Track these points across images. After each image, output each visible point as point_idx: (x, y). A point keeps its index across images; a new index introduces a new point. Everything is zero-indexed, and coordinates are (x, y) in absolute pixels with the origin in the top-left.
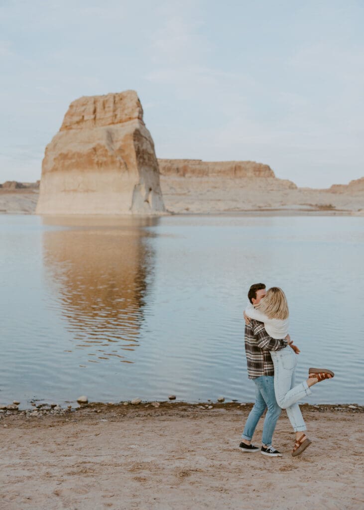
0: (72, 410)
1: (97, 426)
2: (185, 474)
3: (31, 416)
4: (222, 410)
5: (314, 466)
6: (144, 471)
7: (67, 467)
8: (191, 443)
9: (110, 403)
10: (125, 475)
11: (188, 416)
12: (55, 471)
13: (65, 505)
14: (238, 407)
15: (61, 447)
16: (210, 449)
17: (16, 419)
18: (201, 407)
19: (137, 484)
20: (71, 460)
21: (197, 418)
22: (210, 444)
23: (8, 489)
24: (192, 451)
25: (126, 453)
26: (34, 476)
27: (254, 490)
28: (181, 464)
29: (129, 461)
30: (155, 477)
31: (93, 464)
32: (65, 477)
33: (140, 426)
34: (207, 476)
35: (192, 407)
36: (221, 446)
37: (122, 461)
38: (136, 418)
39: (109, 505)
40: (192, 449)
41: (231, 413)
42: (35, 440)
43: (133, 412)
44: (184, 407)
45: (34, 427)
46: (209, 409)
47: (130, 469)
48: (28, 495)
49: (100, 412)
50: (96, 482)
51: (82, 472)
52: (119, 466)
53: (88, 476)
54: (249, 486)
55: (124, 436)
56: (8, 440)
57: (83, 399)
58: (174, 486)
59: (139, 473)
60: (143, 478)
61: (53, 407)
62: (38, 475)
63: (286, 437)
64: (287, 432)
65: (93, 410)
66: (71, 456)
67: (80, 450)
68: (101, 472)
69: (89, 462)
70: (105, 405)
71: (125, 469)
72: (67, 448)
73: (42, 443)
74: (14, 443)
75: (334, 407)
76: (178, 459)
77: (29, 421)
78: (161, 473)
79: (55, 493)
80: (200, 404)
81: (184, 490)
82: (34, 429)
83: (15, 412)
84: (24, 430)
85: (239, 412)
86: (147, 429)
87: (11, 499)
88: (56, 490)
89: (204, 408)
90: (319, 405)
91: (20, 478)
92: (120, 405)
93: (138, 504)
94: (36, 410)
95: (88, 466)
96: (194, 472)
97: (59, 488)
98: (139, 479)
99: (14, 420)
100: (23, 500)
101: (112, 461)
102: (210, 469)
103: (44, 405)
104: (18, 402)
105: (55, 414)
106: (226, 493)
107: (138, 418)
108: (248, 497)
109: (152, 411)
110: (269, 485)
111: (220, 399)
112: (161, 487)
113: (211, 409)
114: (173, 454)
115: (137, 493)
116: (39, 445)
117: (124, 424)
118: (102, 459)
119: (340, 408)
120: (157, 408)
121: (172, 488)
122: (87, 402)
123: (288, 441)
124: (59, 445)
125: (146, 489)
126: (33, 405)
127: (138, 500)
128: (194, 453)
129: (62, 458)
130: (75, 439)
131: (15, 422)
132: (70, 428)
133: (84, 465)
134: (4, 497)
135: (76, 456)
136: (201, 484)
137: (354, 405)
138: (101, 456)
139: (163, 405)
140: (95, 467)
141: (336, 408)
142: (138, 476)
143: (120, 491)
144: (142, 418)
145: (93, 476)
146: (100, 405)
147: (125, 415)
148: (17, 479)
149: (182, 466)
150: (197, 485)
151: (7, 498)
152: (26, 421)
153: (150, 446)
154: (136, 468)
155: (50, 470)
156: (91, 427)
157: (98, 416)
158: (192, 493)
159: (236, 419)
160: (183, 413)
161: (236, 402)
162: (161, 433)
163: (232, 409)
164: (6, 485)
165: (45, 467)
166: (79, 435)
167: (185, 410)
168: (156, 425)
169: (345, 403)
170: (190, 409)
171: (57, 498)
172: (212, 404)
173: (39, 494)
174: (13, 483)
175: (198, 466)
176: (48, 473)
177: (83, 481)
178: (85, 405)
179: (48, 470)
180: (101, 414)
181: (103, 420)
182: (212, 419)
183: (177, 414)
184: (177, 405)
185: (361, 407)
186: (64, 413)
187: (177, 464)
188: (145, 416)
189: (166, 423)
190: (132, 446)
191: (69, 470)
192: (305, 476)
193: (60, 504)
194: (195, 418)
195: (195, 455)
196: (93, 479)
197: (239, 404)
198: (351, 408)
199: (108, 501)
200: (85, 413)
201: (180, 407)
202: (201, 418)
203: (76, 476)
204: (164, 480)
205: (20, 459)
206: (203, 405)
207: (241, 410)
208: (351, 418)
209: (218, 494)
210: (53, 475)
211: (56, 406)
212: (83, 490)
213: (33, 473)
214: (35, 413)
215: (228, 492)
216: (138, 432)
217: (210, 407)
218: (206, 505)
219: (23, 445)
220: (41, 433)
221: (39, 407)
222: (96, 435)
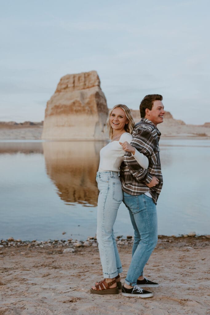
38: (206, 246)
43: (199, 242)
49: (171, 242)
61: (129, 238)
65: (165, 240)
92: (183, 237)
103: (122, 236)
180: (174, 243)
221: (119, 238)
222: (203, 260)
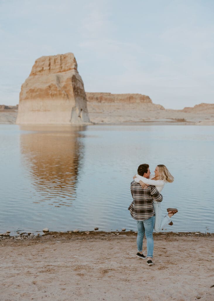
0: (40, 236)
1: (54, 245)
2: (105, 272)
3: (17, 240)
4: (125, 236)
5: (176, 267)
6: (82, 270)
7: (39, 268)
8: (108, 254)
9: (61, 232)
10: (71, 272)
11: (105, 239)
12: (32, 271)
13: (39, 289)
14: (134, 234)
15: (35, 257)
16: (118, 258)
17: (9, 241)
18: (113, 234)
19: (78, 277)
20: (41, 264)
21: (111, 240)
22: (119, 255)
23: (6, 280)
24: (109, 259)
25: (72, 260)
26: (21, 273)
27: (144, 280)
28: (104, 266)
29: (74, 264)
30: (89, 273)
31: (53, 266)
32: (38, 274)
33: (79, 245)
34: (118, 272)
35: (107, 234)
36: (124, 256)
37: (69, 264)
38: (76, 240)
39: (64, 289)
40: (109, 258)
41: (130, 237)
42: (20, 253)
43: (75, 237)
44: (103, 234)
45: (19, 246)
46: (117, 235)
47: (74, 269)
48: (18, 284)
49: (56, 237)
50: (56, 276)
51: (47, 271)
52: (68, 267)
53: (51, 273)
54: (141, 278)
55: (70, 251)
56: (5, 253)
57: (46, 230)
58: (100, 279)
59: (80, 271)
60: (82, 274)
61: (29, 234)
62: (23, 273)
63: (161, 251)
64: (161, 248)
65: (52, 236)
66: (41, 262)
67: (46, 259)
68: (58, 271)
69: (51, 265)
70: (59, 233)
71: (72, 269)
72: (39, 257)
73: (24, 255)
74: (8, 255)
75: (187, 233)
76: (101, 263)
77: (16, 242)
78: (92, 271)
79: (33, 282)
80: (112, 232)
81: (105, 280)
82: (20, 247)
83: (8, 237)
84: (14, 247)
85: (134, 237)
86: (82, 246)
87: (9, 286)
88: (33, 281)
89: (114, 234)
90: (178, 233)
91: (13, 274)
92: (67, 233)
93: (80, 288)
94: (20, 236)
95: (51, 267)
96: (110, 271)
97: (35, 280)
98: (79, 275)
99: (7, 242)
100: (15, 287)
101: (64, 265)
102: (119, 269)
103: (24, 233)
104: (9, 232)
105: (30, 238)
106: (129, 282)
107: (78, 240)
108: (141, 284)
109: (86, 236)
110: (153, 277)
111: (123, 230)
112: (92, 279)
113: (119, 235)
114: (98, 260)
115: (79, 283)
116: (22, 256)
117: (70, 244)
118: (58, 263)
119: (190, 234)
120: (88, 235)
121: (98, 279)
122: (48, 231)
123: (162, 253)
124: (34, 255)
125: (84, 280)
126: (18, 233)
127: (80, 286)
128: (110, 260)
129: (36, 263)
130: (43, 253)
131: (8, 243)
132: (39, 246)
133: (49, 267)
134: (4, 285)
135: (43, 262)
136: (115, 277)
137: (198, 232)
138: (58, 262)
139: (91, 233)
140: (55, 268)
141: (188, 234)
142: (79, 273)
143: (69, 281)
144: (80, 241)
145: (54, 273)
146: (55, 233)
147: (70, 239)
148: (11, 275)
149: (103, 267)
150: (112, 277)
151: (6, 286)
152: (14, 242)
153: (85, 256)
154: (77, 268)
155: (30, 270)
156: (51, 245)
157: (55, 239)
158: (110, 282)
159: (132, 241)
160: (102, 237)
161: (132, 231)
162: (91, 249)
163: (130, 235)
164: (5, 278)
165: (26, 268)
166: (45, 250)
167: (104, 236)
168: (88, 244)
169: (193, 232)
170: (106, 235)
171: (35, 286)
172: (119, 232)
173: (24, 283)
174: (9, 277)
175: (112, 267)
176: (28, 272)
177: (48, 276)
178: (47, 233)
179: (28, 270)
180: (57, 238)
181: (58, 242)
182: (119, 241)
183: (99, 238)
184: (99, 233)
185: (202, 233)
186: (36, 238)
187: (101, 266)
188: (81, 239)
189: (93, 243)
190: (75, 256)
191: (40, 270)
192: (172, 272)
193: (36, 289)
194: (109, 240)
195: (110, 261)
196: (54, 275)
197: (134, 232)
198: (196, 234)
199: (63, 287)
200: (48, 238)
201: (101, 234)
202: (113, 240)
203: (44, 273)
204: (94, 275)
205: (12, 264)
206: (114, 233)
207: (135, 235)
208: (196, 240)
209: (124, 282)
210: (31, 273)
211: (31, 234)
212: (48, 281)
213: (20, 271)
214: (19, 238)
215: (129, 281)
216: (78, 248)
217: (118, 234)
218: (118, 289)
219: (13, 256)
220: (23, 249)
221: (21, 234)
222: (55, 250)
